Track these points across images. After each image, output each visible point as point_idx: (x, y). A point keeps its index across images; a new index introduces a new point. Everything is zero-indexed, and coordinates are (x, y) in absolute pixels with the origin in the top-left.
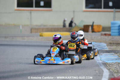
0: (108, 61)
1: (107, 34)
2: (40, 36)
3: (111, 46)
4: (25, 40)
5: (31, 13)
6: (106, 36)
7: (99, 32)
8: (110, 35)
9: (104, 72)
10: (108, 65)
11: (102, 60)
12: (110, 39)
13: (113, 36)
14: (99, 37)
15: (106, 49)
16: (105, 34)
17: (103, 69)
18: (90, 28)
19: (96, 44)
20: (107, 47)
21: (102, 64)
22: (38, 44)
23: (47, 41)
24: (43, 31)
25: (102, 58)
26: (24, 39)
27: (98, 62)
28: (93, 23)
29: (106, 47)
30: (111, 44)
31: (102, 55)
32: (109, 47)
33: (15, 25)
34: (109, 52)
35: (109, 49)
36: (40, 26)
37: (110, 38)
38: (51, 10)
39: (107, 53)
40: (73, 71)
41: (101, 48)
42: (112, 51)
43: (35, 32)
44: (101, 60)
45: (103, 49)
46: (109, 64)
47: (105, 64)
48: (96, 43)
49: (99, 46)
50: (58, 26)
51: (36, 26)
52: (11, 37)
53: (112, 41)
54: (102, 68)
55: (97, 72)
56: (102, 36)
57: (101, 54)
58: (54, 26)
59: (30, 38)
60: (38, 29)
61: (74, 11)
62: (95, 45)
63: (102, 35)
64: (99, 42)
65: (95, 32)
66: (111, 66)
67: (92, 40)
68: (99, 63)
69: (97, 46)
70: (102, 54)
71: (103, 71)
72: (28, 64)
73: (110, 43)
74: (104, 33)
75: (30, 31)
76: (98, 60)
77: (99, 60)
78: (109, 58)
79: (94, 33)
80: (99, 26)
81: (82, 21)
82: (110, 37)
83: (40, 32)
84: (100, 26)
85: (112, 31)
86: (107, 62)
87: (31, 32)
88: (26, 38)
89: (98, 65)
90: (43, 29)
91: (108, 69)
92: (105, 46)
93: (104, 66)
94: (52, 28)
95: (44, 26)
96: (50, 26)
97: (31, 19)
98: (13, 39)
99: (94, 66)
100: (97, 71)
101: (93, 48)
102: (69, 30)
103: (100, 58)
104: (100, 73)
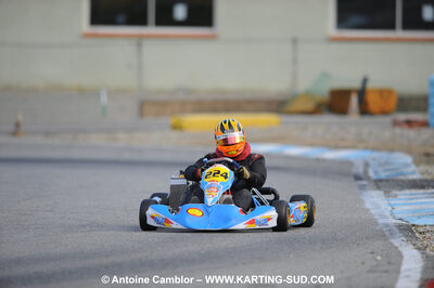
0: (419, 218)
1: (416, 122)
3: (428, 163)
5: (139, 45)
6: (411, 127)
7: (384, 113)
8: (425, 124)
9: (406, 258)
10: (417, 235)
11: (399, 216)
12: (427, 141)
14: (387, 134)
15: (411, 177)
16: (408, 122)
17: (400, 248)
18: (354, 100)
19: (374, 159)
20: (414, 167)
21: (397, 230)
25: (398, 209)
26: (115, 140)
27: (381, 221)
28: (365, 81)
29: (409, 169)
30: (428, 157)
31: (396, 196)
32: (423, 168)
33: (82, 91)
35: (423, 173)
36: (173, 93)
37: (425, 136)
38: (212, 37)
40: (291, 256)
41: (393, 173)
44: (392, 214)
45: (402, 174)
46: (421, 230)
47: (409, 231)
48: (375, 154)
49: (387, 163)
54: (397, 245)
55: (379, 258)
56: (398, 130)
57: (394, 192)
60: (164, 104)
61: (295, 41)
62: (371, 162)
63: (396, 123)
64: (385, 150)
65: (371, 114)
66: (428, 235)
67: (362, 141)
68: (387, 225)
69: (381, 165)
70: (398, 193)
71: (400, 256)
72: (128, 230)
74: (402, 117)
76: (384, 217)
77: (387, 214)
79: (367, 119)
80: (384, 93)
81: (325, 75)
83: (172, 114)
84: (390, 92)
85: (432, 110)
86: (415, 223)
87: (141, 113)
88: (121, 135)
89: (382, 234)
90: (183, 104)
91: (419, 249)
92: (407, 165)
93: (405, 236)
94: (215, 102)
98: (75, 138)
99: (367, 238)
100: (377, 254)
101: (366, 172)
102: (278, 106)
103: (390, 208)
104: (389, 263)
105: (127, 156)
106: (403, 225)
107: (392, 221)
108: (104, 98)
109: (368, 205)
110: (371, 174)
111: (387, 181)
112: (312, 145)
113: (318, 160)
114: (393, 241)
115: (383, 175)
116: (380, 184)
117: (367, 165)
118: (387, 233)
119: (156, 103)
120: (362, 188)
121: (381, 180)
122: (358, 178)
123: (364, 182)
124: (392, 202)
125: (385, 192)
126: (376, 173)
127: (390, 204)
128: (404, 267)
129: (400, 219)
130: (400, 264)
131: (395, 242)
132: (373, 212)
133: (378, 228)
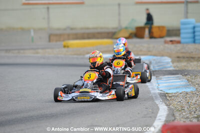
0: (169, 89)
1: (175, 41)
2: (65, 47)
3: (178, 61)
4: (39, 55)
5: (48, 8)
6: (173, 43)
7: (161, 37)
8: (179, 42)
9: (160, 110)
10: (168, 98)
11: (161, 89)
12: (179, 50)
13: (184, 43)
14: (162, 47)
15: (169, 69)
16: (171, 41)
17: (159, 105)
18: (147, 31)
19: (154, 60)
20: (171, 64)
22: (60, 61)
23: (75, 56)
24: (69, 39)
25: (161, 85)
26: (37, 53)
27: (152, 92)
29: (169, 65)
30: (179, 59)
31: (161, 79)
32: (175, 64)
33: (23, 29)
34: (173, 74)
35: (175, 67)
36: (65, 29)
37: (179, 48)
39: (169, 76)
41: (161, 67)
42: (179, 71)
43: (56, 41)
44: (158, 88)
45: (166, 68)
46: (170, 95)
47: (164, 96)
48: (155, 58)
49: (159, 62)
50: (94, 28)
51: (59, 29)
52: (15, 50)
53: (182, 53)
54: (157, 103)
55: (150, 110)
56: (167, 45)
57: (160, 77)
58: (88, 29)
59: (47, 50)
60: (60, 35)
61: (119, 5)
62: (152, 62)
63: (166, 42)
64: (160, 56)
65: (155, 38)
66: (173, 98)
67: (149, 51)
68: (155, 94)
69: (156, 63)
70: (162, 77)
71: (158, 109)
73: (178, 57)
74: (168, 39)
75: (48, 39)
76: (153, 89)
77: (156, 88)
78: (172, 84)
79: (153, 40)
80: (160, 28)
81: (133, 20)
82: (179, 46)
83: (64, 40)
84: (163, 27)
85: (182, 35)
86: (168, 92)
87: (50, 41)
88: (40, 51)
89: (151, 99)
90: (69, 35)
91: (167, 105)
92: (168, 63)
93: (162, 99)
94: (83, 34)
95: (72, 29)
96: (82, 29)
97: (49, 18)
98: (19, 53)
99: (145, 100)
102: (112, 35)
103: (157, 85)
104: (153, 113)
106: (162, 93)
107: (157, 91)
108: (32, 34)
111: (158, 71)
114: (156, 101)
115: (157, 68)
116: (155, 73)
117: (150, 63)
118: (154, 98)
119: (56, 35)
121: (156, 71)
124: (159, 82)
125: (156, 77)
126: (153, 67)
127: (158, 83)
128: (158, 115)
129: (161, 90)
130: (157, 113)
131: (157, 102)
132: (149, 87)
133: (150, 95)
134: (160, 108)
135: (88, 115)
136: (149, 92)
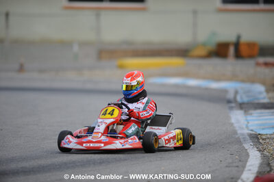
0: (263, 129)
5: (98, 15)
9: (251, 157)
10: (261, 141)
11: (251, 128)
14: (252, 71)
15: (262, 101)
16: (266, 64)
17: (248, 151)
18: (232, 50)
19: (242, 89)
20: (265, 94)
21: (248, 137)
25: (251, 123)
27: (239, 132)
29: (262, 96)
31: (251, 114)
32: (271, 94)
34: (268, 108)
35: (270, 99)
36: (120, 44)
39: (263, 111)
44: (247, 127)
45: (257, 99)
46: (264, 137)
47: (256, 138)
48: (243, 85)
49: (249, 92)
54: (247, 148)
57: (251, 111)
62: (240, 91)
63: (258, 64)
66: (268, 140)
68: (243, 134)
69: (245, 93)
70: (253, 112)
71: (248, 155)
76: (242, 128)
77: (244, 126)
80: (251, 45)
84: (254, 44)
86: (261, 133)
89: (239, 142)
91: (260, 151)
92: (261, 93)
93: (253, 142)
95: (130, 44)
99: (229, 143)
101: (235, 97)
103: (246, 123)
104: (240, 161)
105: (89, 86)
106: (251, 134)
107: (246, 131)
108: (76, 48)
109: (233, 121)
110: (239, 99)
111: (248, 104)
112: (204, 78)
113: (207, 89)
115: (246, 99)
116: (242, 106)
117: (236, 92)
118: (242, 140)
120: (231, 108)
121: (244, 104)
122: (229, 102)
123: (233, 105)
124: (248, 119)
125: (245, 111)
126: (241, 98)
127: (246, 120)
128: (248, 164)
129: (252, 130)
130: (247, 161)
131: (246, 146)
132: (235, 125)
133: (237, 136)
134: (250, 154)
135: (151, 161)
136: (235, 132)
